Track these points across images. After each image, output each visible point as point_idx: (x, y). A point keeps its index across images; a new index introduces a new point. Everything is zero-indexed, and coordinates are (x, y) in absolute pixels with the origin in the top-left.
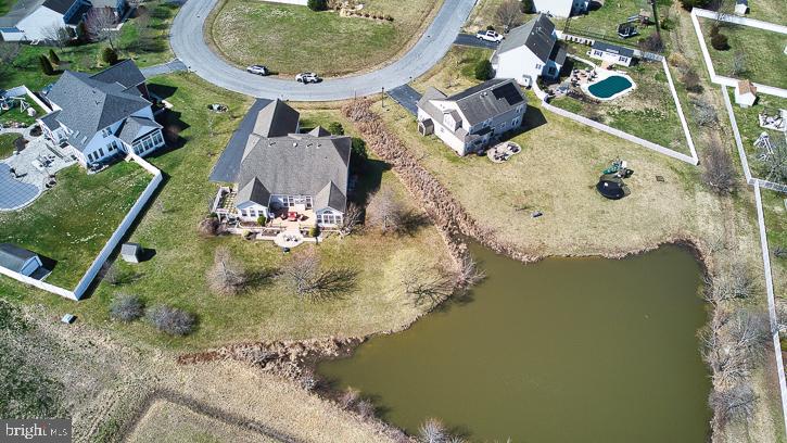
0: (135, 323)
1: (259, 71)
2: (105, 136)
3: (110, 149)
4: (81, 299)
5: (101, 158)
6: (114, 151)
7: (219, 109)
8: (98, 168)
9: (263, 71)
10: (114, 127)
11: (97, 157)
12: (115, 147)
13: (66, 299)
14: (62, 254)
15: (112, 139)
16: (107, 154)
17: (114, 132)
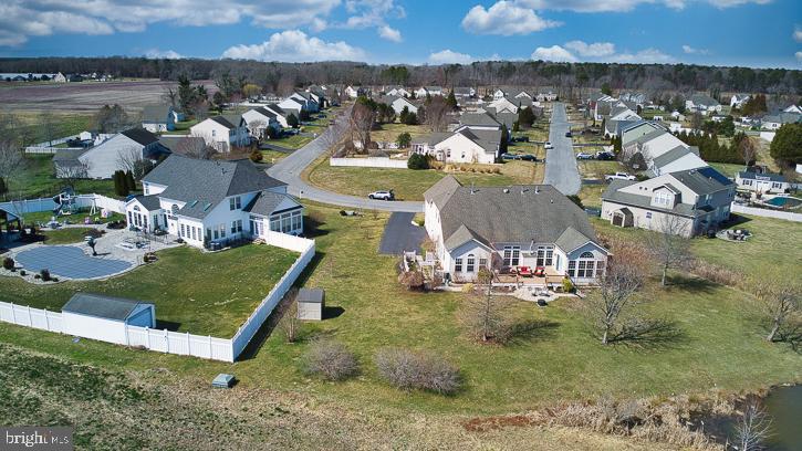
0: (351, 384)
1: (383, 196)
2: (232, 208)
3: (234, 231)
4: (236, 360)
5: (220, 238)
6: (238, 234)
7: (354, 214)
8: (216, 248)
9: (388, 195)
10: (245, 198)
11: (216, 237)
12: (240, 229)
13: (210, 361)
14: (188, 317)
15: (238, 215)
16: (230, 235)
17: (243, 205)
